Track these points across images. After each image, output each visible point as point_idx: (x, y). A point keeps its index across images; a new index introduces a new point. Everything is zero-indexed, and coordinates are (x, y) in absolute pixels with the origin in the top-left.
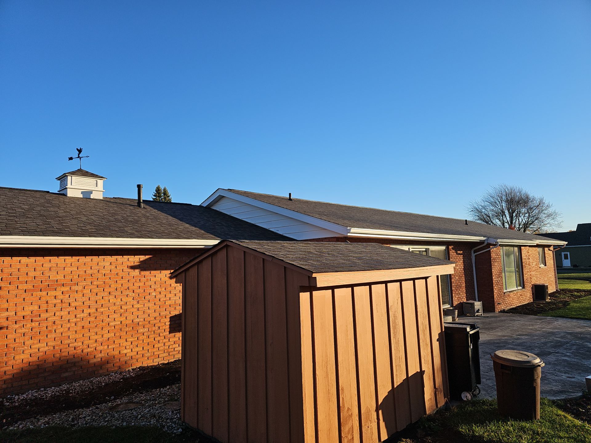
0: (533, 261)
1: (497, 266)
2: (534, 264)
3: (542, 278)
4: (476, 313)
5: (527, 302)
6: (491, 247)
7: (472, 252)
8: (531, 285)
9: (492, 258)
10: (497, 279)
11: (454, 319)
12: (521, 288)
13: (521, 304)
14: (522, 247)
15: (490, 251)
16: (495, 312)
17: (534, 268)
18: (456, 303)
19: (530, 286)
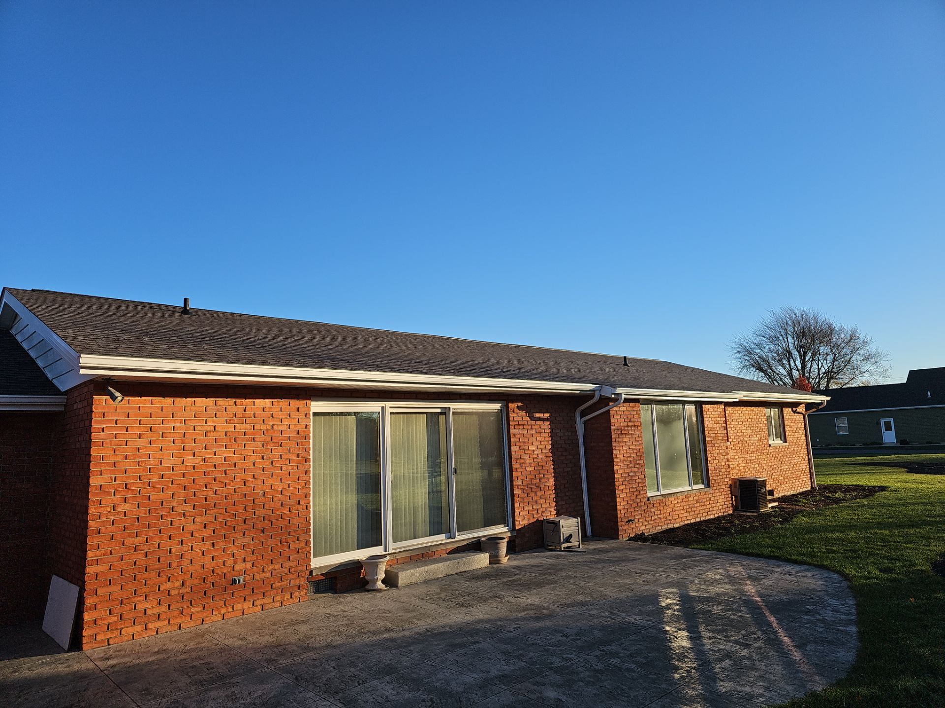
0: (752, 434)
1: (628, 444)
2: (752, 439)
3: (775, 466)
4: (563, 543)
5: (716, 515)
6: (611, 404)
7: (578, 415)
8: (728, 480)
9: (613, 428)
10: (629, 470)
11: (495, 559)
12: (702, 486)
13: (698, 520)
14: (704, 406)
15: (608, 412)
16: (618, 539)
17: (753, 447)
18: (526, 522)
19: (726, 483)
